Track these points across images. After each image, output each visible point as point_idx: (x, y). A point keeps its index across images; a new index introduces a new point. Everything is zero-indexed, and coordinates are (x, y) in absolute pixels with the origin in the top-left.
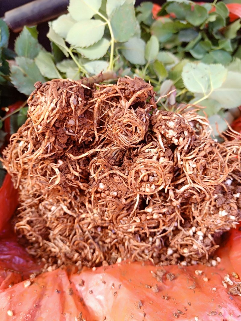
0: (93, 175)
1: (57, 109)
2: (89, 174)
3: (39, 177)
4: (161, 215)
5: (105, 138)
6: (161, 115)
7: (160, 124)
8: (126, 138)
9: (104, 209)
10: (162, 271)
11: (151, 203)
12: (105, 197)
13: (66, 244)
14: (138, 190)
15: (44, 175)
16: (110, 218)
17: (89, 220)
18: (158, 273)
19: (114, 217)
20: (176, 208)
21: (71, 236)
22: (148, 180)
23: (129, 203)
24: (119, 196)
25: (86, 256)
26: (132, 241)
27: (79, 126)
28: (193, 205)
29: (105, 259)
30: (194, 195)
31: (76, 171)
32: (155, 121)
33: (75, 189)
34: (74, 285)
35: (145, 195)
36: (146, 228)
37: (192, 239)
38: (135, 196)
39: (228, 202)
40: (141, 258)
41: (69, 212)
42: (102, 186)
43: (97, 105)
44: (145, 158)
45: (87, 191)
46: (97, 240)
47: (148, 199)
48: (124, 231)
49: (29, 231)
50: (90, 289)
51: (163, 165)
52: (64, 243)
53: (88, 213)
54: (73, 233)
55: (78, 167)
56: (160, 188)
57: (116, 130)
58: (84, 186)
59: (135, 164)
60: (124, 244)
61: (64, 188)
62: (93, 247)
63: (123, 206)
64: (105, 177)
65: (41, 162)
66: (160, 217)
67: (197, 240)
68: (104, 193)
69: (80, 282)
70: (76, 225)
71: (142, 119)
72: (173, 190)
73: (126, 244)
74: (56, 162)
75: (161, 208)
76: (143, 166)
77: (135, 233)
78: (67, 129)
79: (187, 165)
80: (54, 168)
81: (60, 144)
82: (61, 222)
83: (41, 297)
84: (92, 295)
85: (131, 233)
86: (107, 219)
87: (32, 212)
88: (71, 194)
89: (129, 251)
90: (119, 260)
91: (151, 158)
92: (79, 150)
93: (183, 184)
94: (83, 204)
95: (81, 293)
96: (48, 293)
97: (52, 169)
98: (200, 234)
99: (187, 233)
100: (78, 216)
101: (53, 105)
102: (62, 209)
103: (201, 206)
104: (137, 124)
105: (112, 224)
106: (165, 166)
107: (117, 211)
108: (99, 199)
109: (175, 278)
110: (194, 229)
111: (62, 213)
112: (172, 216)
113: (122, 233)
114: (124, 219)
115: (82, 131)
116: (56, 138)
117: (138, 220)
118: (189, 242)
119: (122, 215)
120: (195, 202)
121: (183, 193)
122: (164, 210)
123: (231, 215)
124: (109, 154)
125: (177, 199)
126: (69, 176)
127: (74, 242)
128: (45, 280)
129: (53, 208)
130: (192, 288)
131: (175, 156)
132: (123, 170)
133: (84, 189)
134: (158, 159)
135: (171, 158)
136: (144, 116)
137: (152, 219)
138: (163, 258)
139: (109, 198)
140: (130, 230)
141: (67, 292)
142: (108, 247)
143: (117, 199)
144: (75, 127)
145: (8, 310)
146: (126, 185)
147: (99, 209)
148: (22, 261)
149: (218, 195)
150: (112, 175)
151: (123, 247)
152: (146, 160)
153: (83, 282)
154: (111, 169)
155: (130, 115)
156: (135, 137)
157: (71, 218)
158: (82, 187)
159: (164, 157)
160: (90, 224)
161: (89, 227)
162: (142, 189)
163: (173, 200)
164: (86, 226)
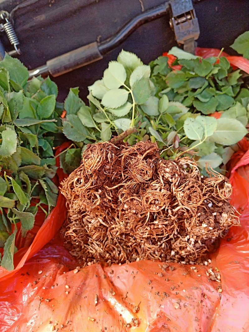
0: (120, 199)
1: (100, 162)
2: (118, 199)
3: (86, 200)
4: (164, 226)
5: (128, 176)
6: (162, 164)
7: (161, 169)
8: (141, 177)
9: (127, 221)
10: (166, 265)
11: (158, 218)
12: (128, 213)
13: (100, 247)
14: (149, 209)
15: (89, 199)
16: (131, 227)
17: (117, 229)
18: (164, 266)
19: (134, 226)
20: (174, 221)
21: (104, 242)
22: (155, 203)
23: (143, 218)
24: (136, 213)
25: (114, 256)
26: (146, 244)
27: (112, 169)
28: (185, 220)
29: (128, 259)
30: (185, 213)
31: (110, 196)
32: (159, 167)
33: (108, 208)
34: (107, 273)
35: (153, 213)
36: (155, 235)
37: (186, 243)
38: (147, 212)
39: (208, 218)
40: (153, 258)
41: (104, 224)
42: (126, 206)
43: (123, 158)
44: (152, 190)
45: (117, 209)
46: (122, 245)
47: (155, 215)
48: (140, 237)
49: (75, 237)
50: (117, 276)
51: (163, 194)
52: (99, 246)
53: (116, 224)
54: (106, 239)
55: (111, 194)
56: (162, 208)
57: (134, 173)
58: (114, 206)
59: (146, 194)
60: (140, 247)
61: (101, 207)
62: (119, 249)
63: (138, 220)
64: (128, 201)
65: (88, 191)
66: (163, 227)
67: (190, 244)
68: (127, 211)
69: (111, 271)
70: (108, 233)
71: (150, 166)
72: (171, 210)
73: (142, 247)
74: (97, 191)
75: (164, 221)
76: (151, 195)
77: (147, 238)
78: (105, 171)
79: (178, 194)
80: (96, 195)
81: (100, 180)
82: (98, 230)
83: (86, 279)
84: (119, 279)
85: (145, 238)
86: (129, 228)
87: (76, 224)
88: (105, 211)
89: (144, 251)
90: (138, 259)
91: (156, 190)
92: (111, 183)
93: (177, 206)
94: (113, 218)
95: (111, 278)
96: (90, 276)
97: (95, 195)
98: (192, 240)
99: (184, 239)
100: (110, 226)
101: (98, 160)
102: (99, 221)
103: (190, 220)
104: (147, 169)
105: (132, 232)
106: (165, 195)
107: (136, 223)
108: (124, 214)
109: (174, 270)
110: (188, 237)
111: (99, 224)
112: (172, 227)
113: (139, 238)
114: (140, 228)
115: (114, 172)
116: (98, 176)
117: (149, 229)
118: (184, 245)
119: (139, 226)
120: (186, 218)
121: (177, 211)
122: (166, 223)
123: (210, 226)
124: (131, 186)
125: (174, 216)
126: (105, 200)
127: (106, 245)
128: (87, 269)
129: (93, 221)
130: (185, 274)
131: (171, 188)
132: (139, 196)
133: (115, 208)
134: (160, 190)
135: (168, 190)
136: (151, 164)
137: (158, 228)
138: (168, 257)
139: (130, 214)
140: (144, 236)
141: (103, 277)
142: (130, 250)
143: (135, 215)
144: (110, 170)
145: (66, 285)
146: (141, 206)
147: (124, 221)
148: (68, 260)
149: (201, 214)
150: (132, 200)
151: (140, 249)
152: (153, 191)
153: (113, 271)
154: (132, 196)
155: (143, 164)
156: (146, 176)
157: (104, 228)
158: (113, 207)
159: (164, 189)
160: (117, 232)
161: (117, 235)
162: (151, 208)
163: (171, 216)
164: (114, 233)
